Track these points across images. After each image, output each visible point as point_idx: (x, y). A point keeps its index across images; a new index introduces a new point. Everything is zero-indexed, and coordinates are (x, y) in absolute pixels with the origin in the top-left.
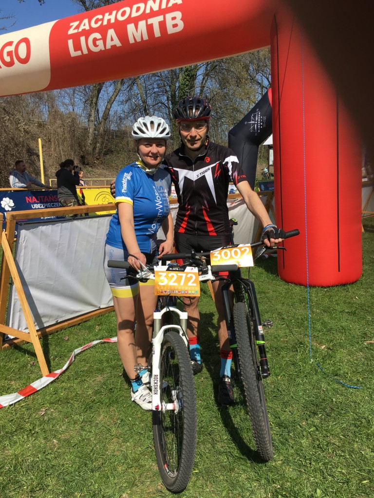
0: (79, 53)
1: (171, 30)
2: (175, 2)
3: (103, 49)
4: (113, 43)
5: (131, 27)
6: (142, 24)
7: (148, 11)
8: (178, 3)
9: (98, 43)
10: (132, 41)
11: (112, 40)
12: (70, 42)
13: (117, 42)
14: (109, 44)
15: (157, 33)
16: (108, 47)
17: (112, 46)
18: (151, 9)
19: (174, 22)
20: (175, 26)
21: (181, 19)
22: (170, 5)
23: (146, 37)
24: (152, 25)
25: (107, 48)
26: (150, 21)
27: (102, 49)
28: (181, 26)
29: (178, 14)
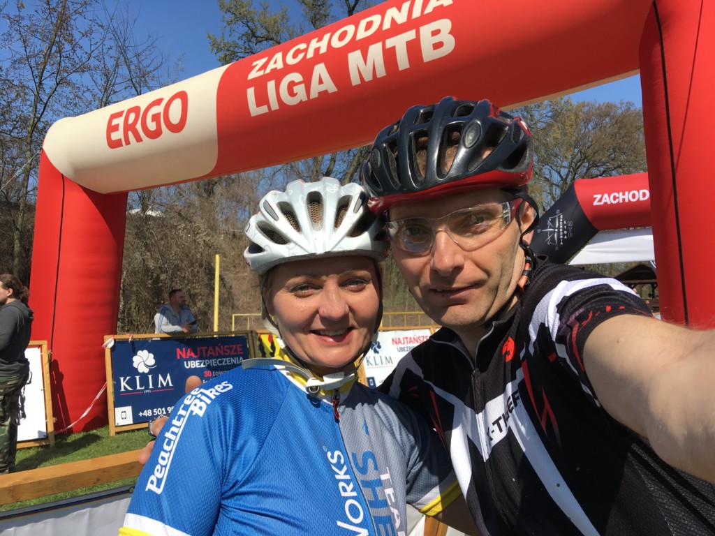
0: (264, 109)
1: (429, 54)
2: (438, 4)
3: (305, 99)
4: (322, 88)
5: (354, 58)
6: (376, 51)
7: (387, 25)
8: (445, 5)
9: (296, 89)
10: (355, 81)
11: (321, 82)
12: (251, 92)
13: (330, 86)
14: (315, 90)
15: (403, 62)
16: (314, 94)
17: (320, 93)
18: (393, 21)
19: (437, 39)
20: (438, 45)
21: (450, 33)
22: (429, 9)
23: (381, 72)
24: (393, 49)
25: (311, 97)
26: (390, 43)
27: (303, 100)
28: (450, 43)
29: (445, 25)
